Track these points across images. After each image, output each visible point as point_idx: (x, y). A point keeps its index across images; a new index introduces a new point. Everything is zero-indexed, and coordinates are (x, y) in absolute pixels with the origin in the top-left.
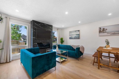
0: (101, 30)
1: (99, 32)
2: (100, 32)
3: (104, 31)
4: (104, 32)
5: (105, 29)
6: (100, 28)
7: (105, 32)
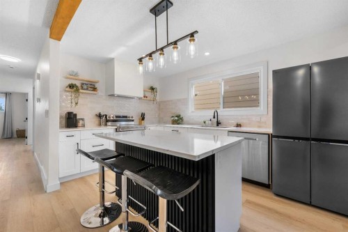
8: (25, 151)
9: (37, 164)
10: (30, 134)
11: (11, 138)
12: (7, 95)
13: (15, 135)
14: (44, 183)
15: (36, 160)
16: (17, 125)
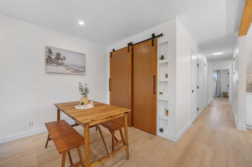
0: (53, 57)
1: (47, 60)
2: (49, 60)
3: (60, 61)
4: (58, 64)
5: (62, 57)
6: (50, 51)
7: (62, 64)
8: (227, 105)
9: (234, 114)
10: (230, 95)
11: (220, 97)
12: (218, 72)
13: (222, 95)
14: (236, 123)
15: (233, 111)
16: (223, 90)
